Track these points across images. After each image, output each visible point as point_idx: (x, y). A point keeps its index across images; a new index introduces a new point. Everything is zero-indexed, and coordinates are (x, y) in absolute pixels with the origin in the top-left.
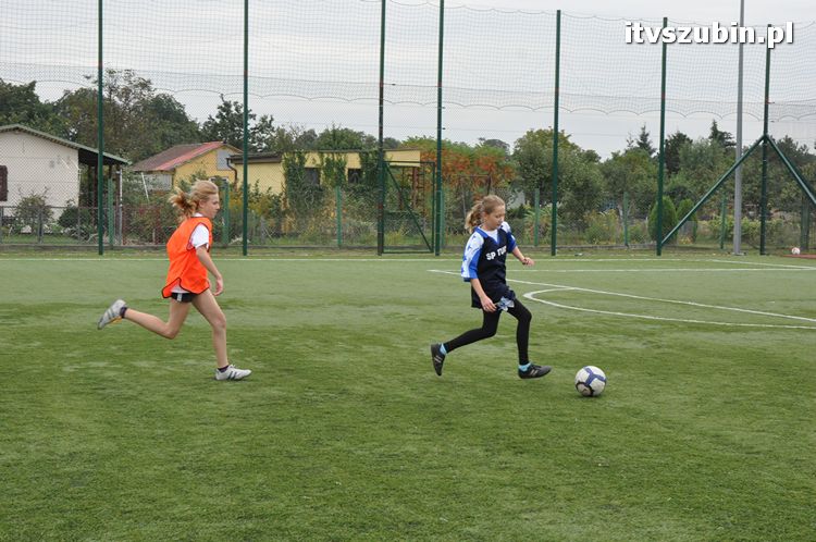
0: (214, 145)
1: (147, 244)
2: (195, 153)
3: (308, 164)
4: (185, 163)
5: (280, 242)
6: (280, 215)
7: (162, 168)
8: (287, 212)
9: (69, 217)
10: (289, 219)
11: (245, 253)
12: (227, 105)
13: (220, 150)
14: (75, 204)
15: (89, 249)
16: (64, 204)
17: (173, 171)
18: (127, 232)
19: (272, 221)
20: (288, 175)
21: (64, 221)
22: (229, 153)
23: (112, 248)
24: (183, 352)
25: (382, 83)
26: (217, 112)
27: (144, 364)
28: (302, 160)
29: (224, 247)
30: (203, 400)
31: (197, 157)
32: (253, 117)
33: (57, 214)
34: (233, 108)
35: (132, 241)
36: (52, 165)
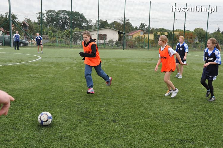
0: (139, 31)
1: (130, 48)
2: (137, 32)
3: (158, 34)
4: (135, 34)
5: (153, 48)
6: (153, 43)
7: (131, 35)
8: (154, 43)
9: (117, 43)
10: (154, 44)
11: (148, 50)
12: (142, 23)
13: (141, 32)
14: (118, 41)
15: (121, 49)
16: (115, 41)
17: (133, 35)
18: (127, 46)
19: (152, 44)
20: (154, 36)
21: (116, 44)
22: (143, 32)
23: (125, 49)
24: (150, 67)
25: (174, 19)
26: (140, 25)
27: (144, 69)
28: (157, 33)
29: (144, 49)
30: (159, 77)
31: (137, 33)
32: (146, 26)
33: (115, 43)
34: (143, 24)
35: (128, 48)
36: (114, 34)
